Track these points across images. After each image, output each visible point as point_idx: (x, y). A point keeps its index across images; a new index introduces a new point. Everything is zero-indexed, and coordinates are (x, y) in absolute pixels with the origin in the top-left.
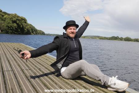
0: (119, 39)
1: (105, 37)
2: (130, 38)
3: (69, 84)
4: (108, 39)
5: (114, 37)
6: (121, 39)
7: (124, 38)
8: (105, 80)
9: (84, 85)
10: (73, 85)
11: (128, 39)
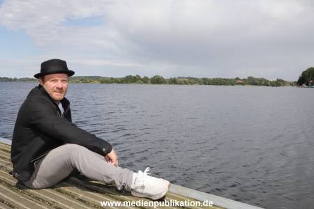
0: (141, 80)
1: (112, 79)
2: (162, 78)
3: (43, 201)
4: (119, 83)
5: (131, 76)
6: (145, 80)
7: (150, 77)
8: (124, 181)
9: (81, 196)
10: (53, 200)
11: (157, 81)
